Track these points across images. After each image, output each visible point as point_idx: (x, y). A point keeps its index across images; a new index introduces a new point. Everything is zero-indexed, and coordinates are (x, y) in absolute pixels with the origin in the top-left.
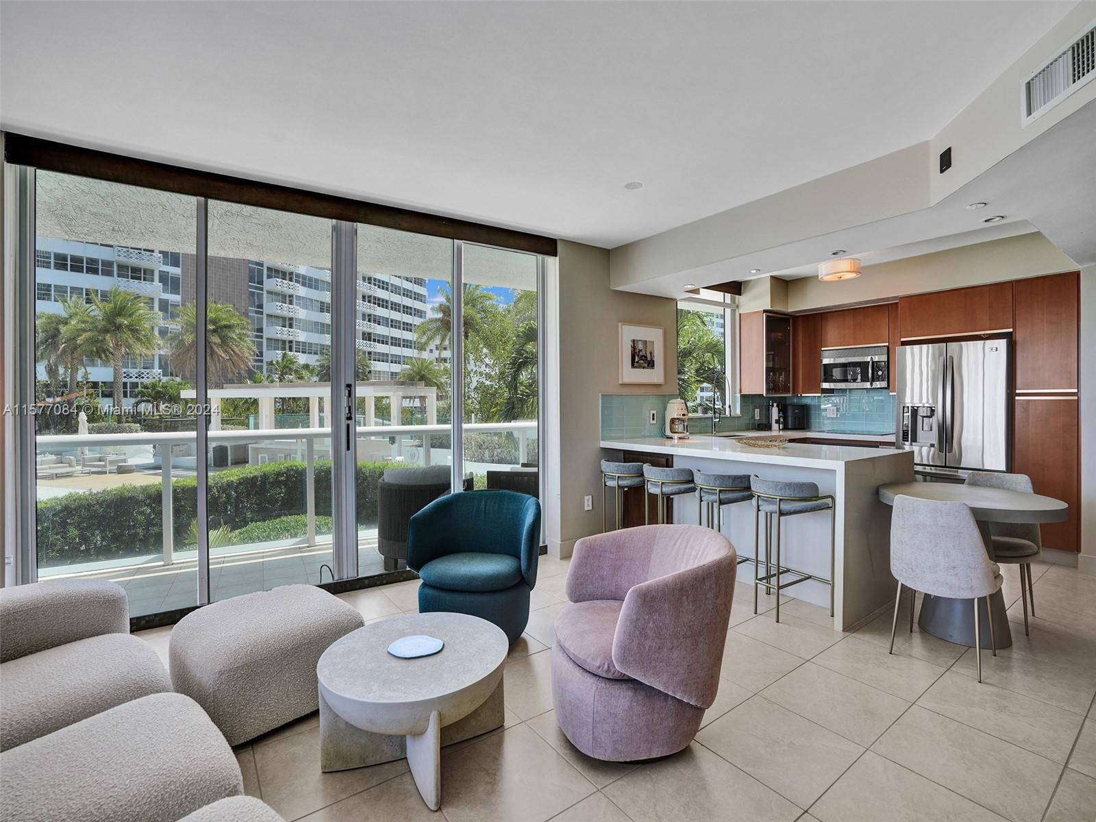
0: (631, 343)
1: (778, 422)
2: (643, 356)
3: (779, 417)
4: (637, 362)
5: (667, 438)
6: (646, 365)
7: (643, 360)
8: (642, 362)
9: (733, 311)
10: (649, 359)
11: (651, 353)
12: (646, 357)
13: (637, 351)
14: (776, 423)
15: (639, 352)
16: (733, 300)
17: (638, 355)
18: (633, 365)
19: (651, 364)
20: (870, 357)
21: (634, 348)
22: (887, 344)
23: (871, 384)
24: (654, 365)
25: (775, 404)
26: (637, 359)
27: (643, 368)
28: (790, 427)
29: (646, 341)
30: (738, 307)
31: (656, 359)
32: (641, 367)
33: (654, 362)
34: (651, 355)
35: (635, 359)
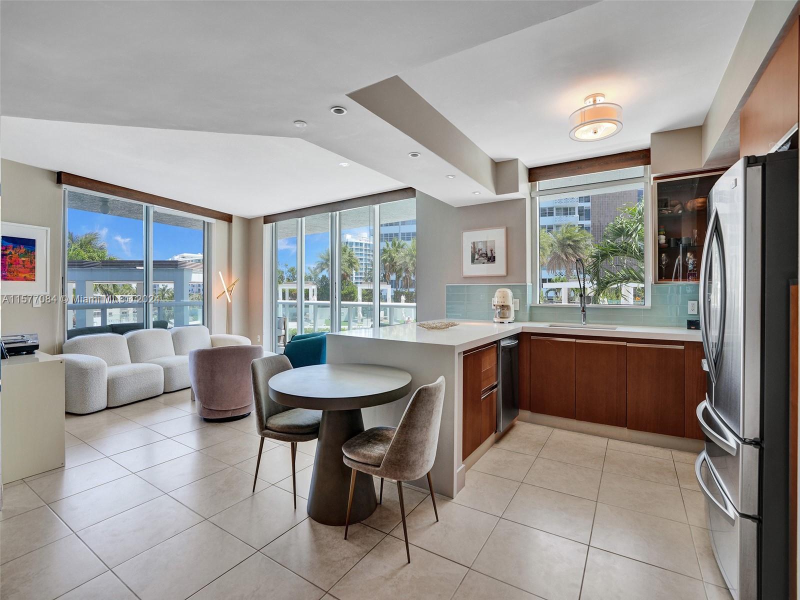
0: (471, 245)
2: (483, 254)
4: (477, 259)
6: (486, 261)
7: (483, 257)
8: (482, 258)
10: (489, 255)
11: (491, 251)
12: (486, 254)
13: (477, 250)
15: (479, 251)
17: (478, 254)
18: (473, 261)
19: (492, 259)
21: (474, 248)
24: (495, 260)
26: (477, 257)
27: (484, 263)
29: (487, 241)
31: (496, 255)
32: (480, 263)
33: (494, 257)
34: (491, 252)
35: (475, 257)
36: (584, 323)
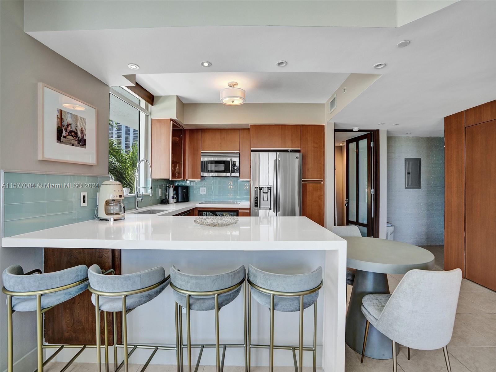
0: (56, 113)
1: (173, 198)
2: (72, 131)
3: (174, 194)
4: (65, 137)
5: (101, 220)
6: (76, 142)
7: (72, 136)
9: (147, 116)
10: (80, 136)
11: (82, 131)
12: (76, 133)
13: (65, 124)
14: (172, 198)
15: (68, 125)
16: (147, 107)
17: (66, 130)
18: (59, 138)
19: (82, 142)
20: (230, 158)
21: (60, 119)
22: (239, 151)
23: (231, 174)
24: (85, 144)
25: (171, 186)
26: (64, 133)
27: (73, 145)
28: (180, 201)
29: (76, 116)
30: (150, 114)
31: (87, 138)
32: (68, 143)
33: (85, 140)
34: (82, 133)
35: (62, 133)
36: (137, 208)
